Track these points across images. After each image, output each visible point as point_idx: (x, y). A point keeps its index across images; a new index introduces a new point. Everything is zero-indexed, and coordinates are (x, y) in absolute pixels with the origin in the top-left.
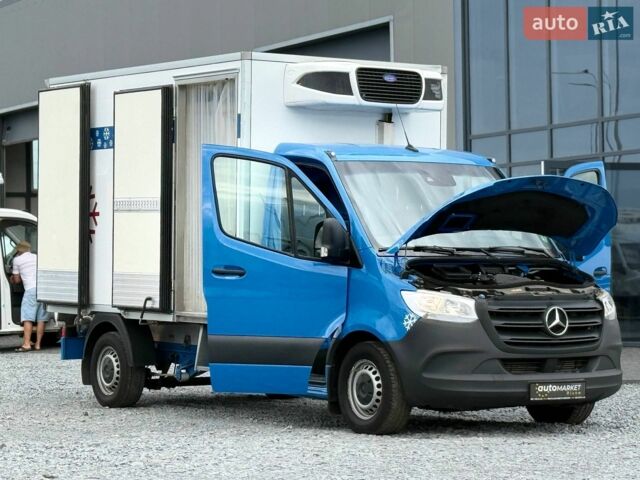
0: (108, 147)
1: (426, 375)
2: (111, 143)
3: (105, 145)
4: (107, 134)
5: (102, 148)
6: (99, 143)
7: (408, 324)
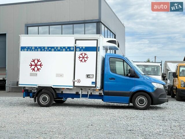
0: (47, 51)
1: (159, 98)
2: (48, 50)
3: (45, 50)
4: (46, 48)
5: (44, 51)
6: (43, 50)
7: (155, 89)
